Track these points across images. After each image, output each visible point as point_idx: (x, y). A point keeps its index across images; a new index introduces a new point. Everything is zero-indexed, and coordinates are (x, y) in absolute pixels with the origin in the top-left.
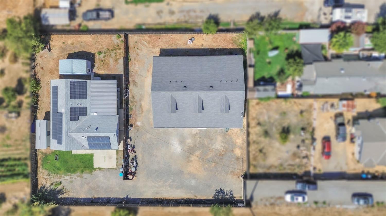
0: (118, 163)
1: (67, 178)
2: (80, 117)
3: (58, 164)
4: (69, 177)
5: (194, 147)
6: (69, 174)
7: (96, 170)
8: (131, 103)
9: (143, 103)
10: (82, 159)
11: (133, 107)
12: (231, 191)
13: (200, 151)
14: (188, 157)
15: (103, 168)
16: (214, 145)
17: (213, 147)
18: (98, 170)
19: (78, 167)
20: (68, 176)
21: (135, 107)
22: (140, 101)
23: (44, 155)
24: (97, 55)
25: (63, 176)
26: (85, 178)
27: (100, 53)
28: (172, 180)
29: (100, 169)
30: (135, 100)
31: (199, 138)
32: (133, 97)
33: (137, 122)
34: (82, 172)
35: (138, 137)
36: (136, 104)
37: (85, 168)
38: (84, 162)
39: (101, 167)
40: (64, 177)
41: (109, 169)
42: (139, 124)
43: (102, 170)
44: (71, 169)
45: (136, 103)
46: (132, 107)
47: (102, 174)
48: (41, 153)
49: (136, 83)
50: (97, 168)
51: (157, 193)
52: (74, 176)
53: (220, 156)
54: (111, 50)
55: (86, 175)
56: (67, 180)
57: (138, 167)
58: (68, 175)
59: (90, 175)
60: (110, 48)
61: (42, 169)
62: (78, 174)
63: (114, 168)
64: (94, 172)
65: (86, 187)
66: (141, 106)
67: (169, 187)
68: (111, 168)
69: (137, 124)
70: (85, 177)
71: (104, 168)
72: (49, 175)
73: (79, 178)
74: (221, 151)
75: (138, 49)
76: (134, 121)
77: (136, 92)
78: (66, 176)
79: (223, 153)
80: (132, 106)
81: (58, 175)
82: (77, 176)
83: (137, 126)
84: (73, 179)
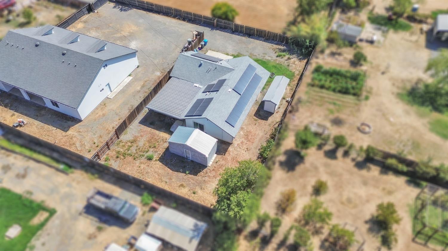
0: (205, 53)
1: (267, 57)
6: (264, 60)
7: (233, 54)
9: (138, 88)
12: (114, 8)
14: (130, 36)
15: (225, 54)
17: (99, 34)
18: (229, 54)
20: (267, 59)
22: (139, 91)
24: (156, 157)
25: (272, 61)
26: (248, 52)
27: (150, 159)
28: (160, 27)
33: (158, 76)
35: (168, 64)
36: (147, 90)
40: (272, 59)
41: (218, 52)
42: (158, 74)
47: (228, 51)
52: (259, 57)
53: (99, 28)
58: (266, 59)
61: (295, 72)
63: (212, 50)
64: (235, 54)
65: (251, 46)
68: (214, 51)
71: (222, 54)
72: (289, 65)
73: (255, 54)
74: (95, 30)
77: (137, 101)
78: (269, 59)
82: (256, 56)
83: (162, 72)
84: (261, 55)
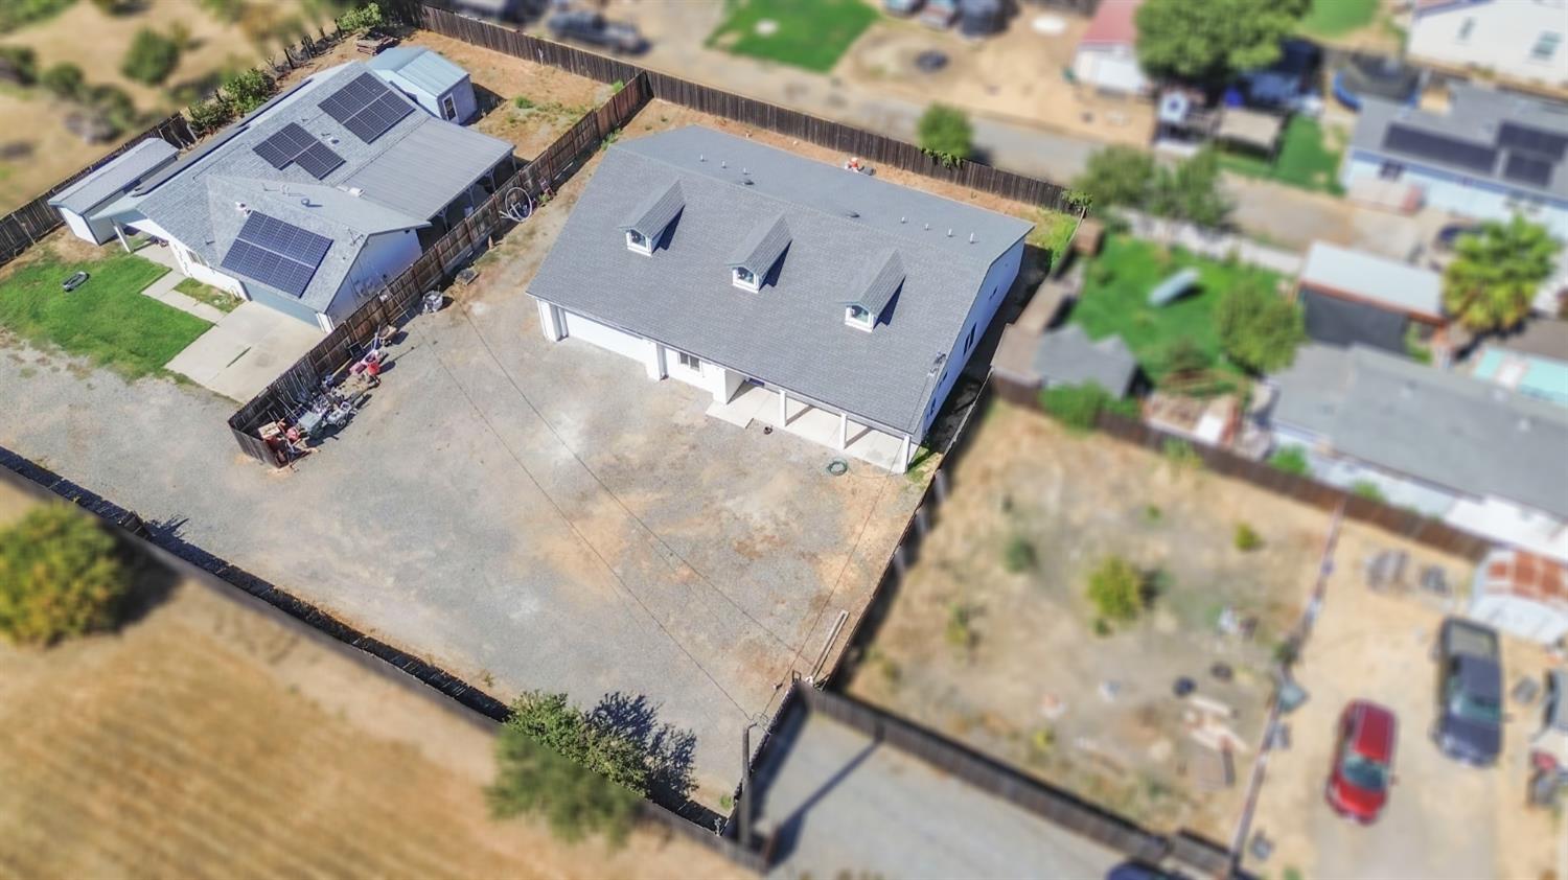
1: (31, 355)
2: (294, 167)
3: (56, 301)
4: (42, 355)
5: (640, 468)
6: (53, 346)
7: (160, 378)
8: (508, 243)
10: (158, 321)
11: (504, 259)
12: (691, 741)
13: (658, 496)
14: (584, 497)
15: (192, 383)
16: (739, 499)
17: (729, 504)
18: (172, 380)
19: (108, 339)
20: (38, 351)
21: (511, 261)
23: (45, 260)
24: (511, 107)
25: (25, 341)
26: (89, 385)
27: (523, 103)
28: (432, 554)
29: (181, 380)
30: (530, 243)
31: (686, 447)
32: (531, 233)
33: (478, 300)
34: (107, 360)
35: (435, 343)
36: (523, 252)
37: (133, 353)
38: (146, 335)
39: (191, 375)
40: (22, 348)
41: (216, 395)
42: (478, 308)
43: (186, 386)
44: (79, 335)
45: (524, 250)
46: (500, 255)
47: (167, 401)
48: (42, 252)
49: (574, 205)
50: (171, 373)
51: (314, 576)
52: (62, 360)
54: (567, 111)
55: (106, 380)
56: (23, 361)
57: (337, 439)
58: (44, 350)
59: (120, 381)
60: (567, 106)
62: (83, 360)
64: (149, 383)
65: (58, 415)
66: (534, 265)
67: (398, 578)
68: (227, 398)
69: (470, 307)
70: (92, 381)
71: (203, 384)
73: (70, 374)
74: (758, 537)
76: (470, 295)
77: (555, 226)
78: (31, 349)
79: (759, 547)
80: (504, 254)
81: (11, 334)
82: (70, 367)
83: (465, 313)
84: (44, 370)
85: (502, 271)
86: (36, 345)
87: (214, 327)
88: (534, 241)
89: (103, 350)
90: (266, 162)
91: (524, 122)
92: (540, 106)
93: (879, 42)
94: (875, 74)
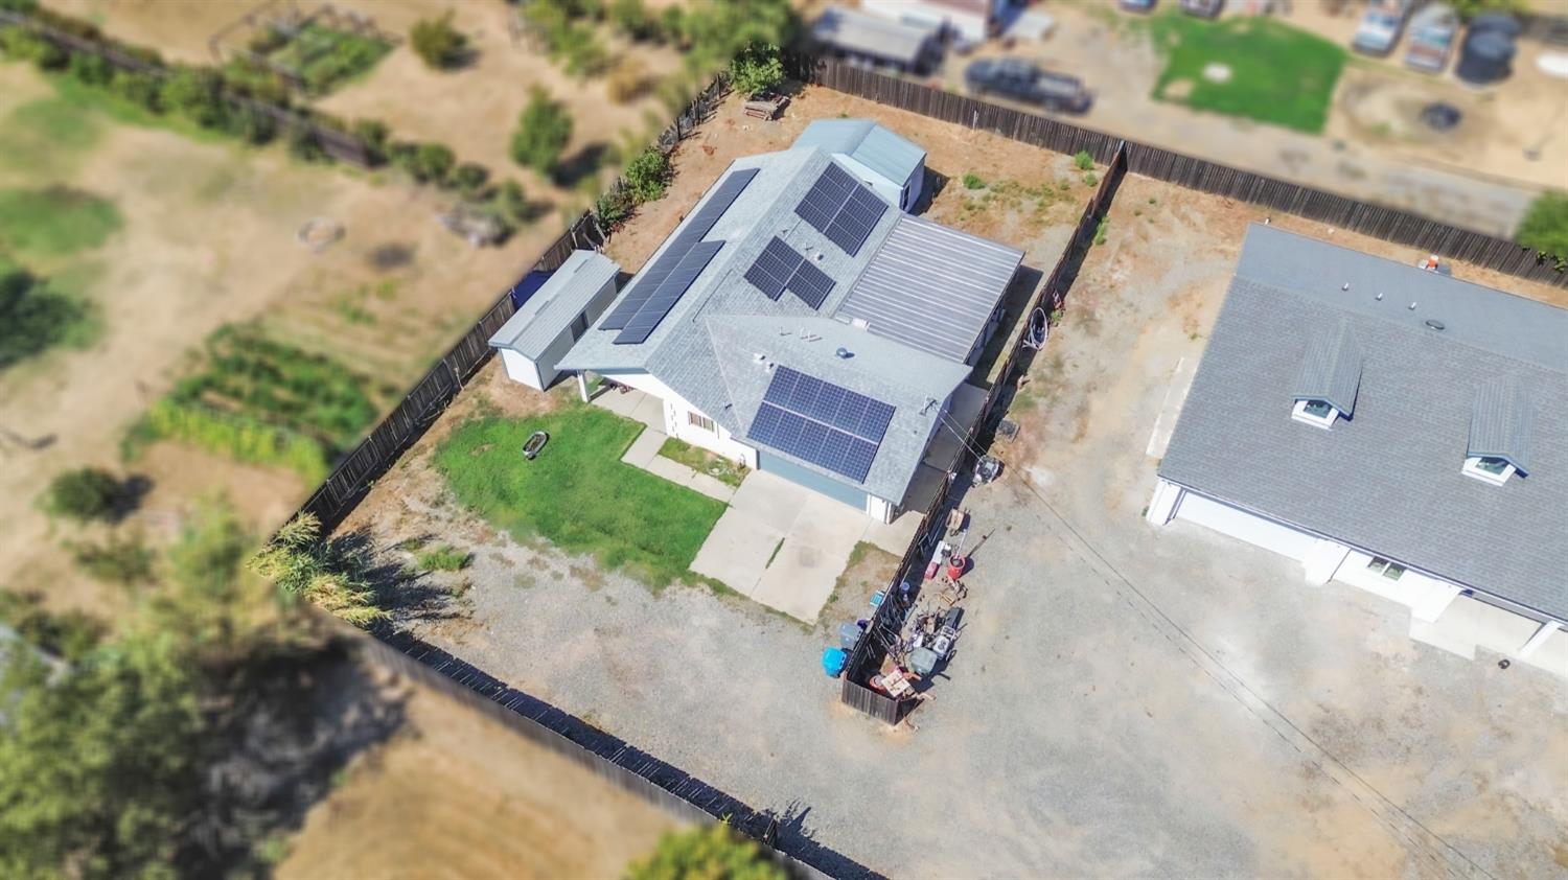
0: (833, 605)
1: (518, 554)
2: (787, 295)
3: (519, 475)
4: (532, 554)
5: (1362, 725)
6: (541, 540)
7: (691, 585)
8: (1038, 380)
9: (1097, 404)
10: (657, 502)
11: (1042, 403)
13: (1409, 771)
15: (734, 593)
16: (1519, 774)
17: (1510, 784)
18: (708, 590)
19: (606, 529)
20: (525, 548)
21: (1050, 406)
22: (1089, 391)
23: (483, 413)
24: (957, 184)
25: (503, 534)
26: (609, 599)
27: (973, 183)
29: (718, 588)
30: (1062, 379)
31: (1408, 691)
32: (1058, 365)
33: (1035, 463)
34: (615, 561)
35: (1009, 529)
36: (1059, 392)
37: (644, 549)
38: (652, 522)
39: (729, 583)
40: (503, 544)
41: (769, 610)
42: (1040, 475)
43: (726, 597)
44: (567, 523)
45: (1060, 390)
46: (1034, 399)
47: (712, 621)
48: (475, 401)
49: (1092, 324)
50: (702, 578)
52: (560, 561)
54: (1028, 191)
55: (623, 586)
56: (510, 563)
57: (949, 679)
58: (532, 546)
59: (644, 591)
60: (1026, 184)
61: (426, 464)
62: (586, 561)
63: (797, 621)
64: (676, 591)
65: (584, 645)
66: (1083, 411)
68: (784, 614)
69: (1028, 474)
70: (612, 593)
71: (747, 594)
72: (437, 504)
73: (577, 582)
75: (1151, 221)
76: (1021, 456)
77: (1082, 353)
78: (515, 545)
80: (1040, 396)
81: (482, 522)
82: (574, 571)
83: (1025, 483)
84: (544, 576)
85: (1046, 420)
86: (520, 540)
87: (728, 509)
88: (1067, 375)
89: (606, 546)
90: (759, 292)
91: (982, 208)
92: (992, 184)
93: (1363, 90)
94: (1378, 134)
